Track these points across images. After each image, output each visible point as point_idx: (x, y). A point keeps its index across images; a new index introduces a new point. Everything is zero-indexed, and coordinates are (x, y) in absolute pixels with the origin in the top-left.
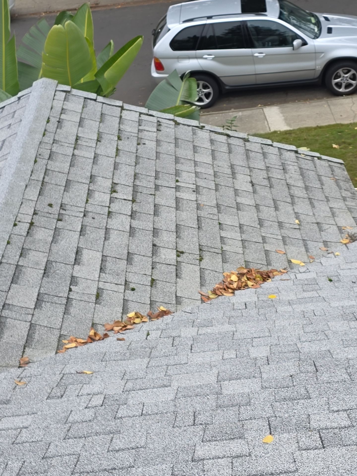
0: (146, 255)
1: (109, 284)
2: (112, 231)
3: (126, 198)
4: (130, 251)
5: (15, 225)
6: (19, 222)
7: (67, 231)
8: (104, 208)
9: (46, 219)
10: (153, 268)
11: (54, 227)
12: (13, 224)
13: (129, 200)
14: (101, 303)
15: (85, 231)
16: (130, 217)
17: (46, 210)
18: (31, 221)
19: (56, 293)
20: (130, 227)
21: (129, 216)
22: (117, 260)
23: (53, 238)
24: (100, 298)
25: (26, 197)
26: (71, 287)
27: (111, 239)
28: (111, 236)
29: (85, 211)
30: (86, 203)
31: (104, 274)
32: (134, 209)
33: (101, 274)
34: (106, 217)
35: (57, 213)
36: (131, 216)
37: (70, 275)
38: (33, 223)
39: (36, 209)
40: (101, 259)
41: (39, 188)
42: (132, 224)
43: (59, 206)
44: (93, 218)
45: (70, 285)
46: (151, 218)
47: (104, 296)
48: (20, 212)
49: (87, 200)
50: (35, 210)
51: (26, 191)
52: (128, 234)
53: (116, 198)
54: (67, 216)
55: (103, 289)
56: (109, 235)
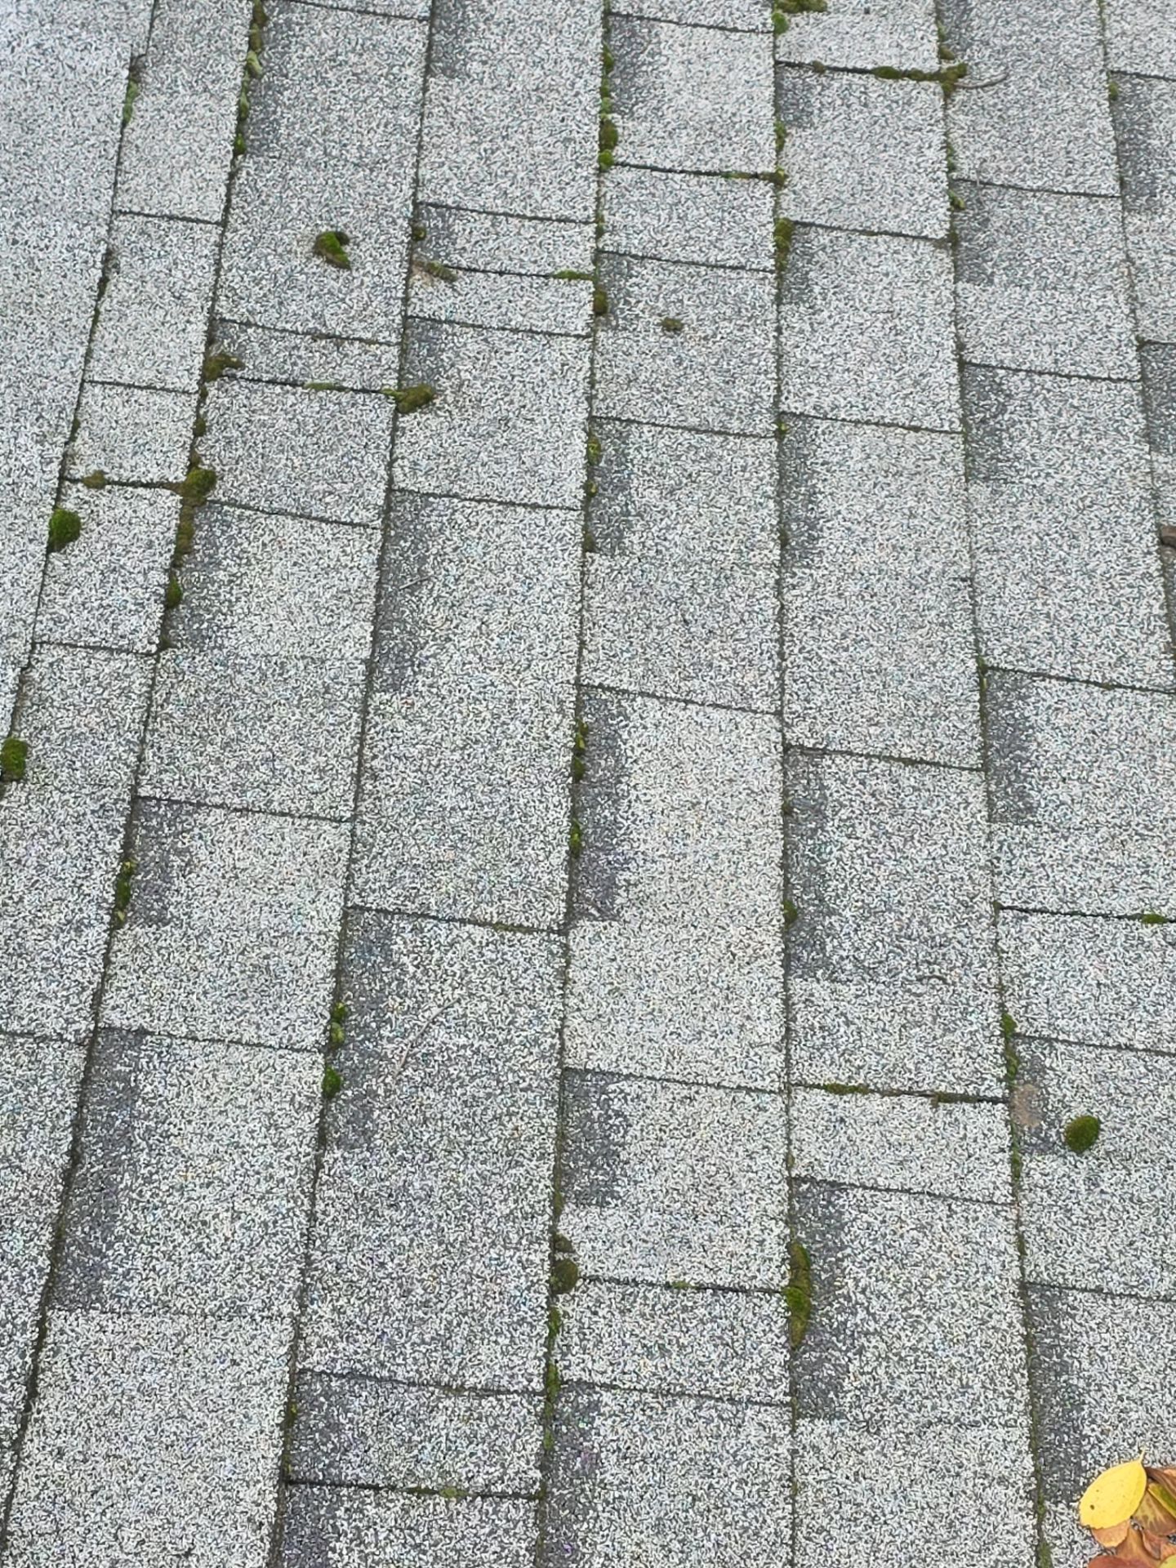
1: (876, 1105)
2: (825, 447)
3: (893, 63)
4: (997, 657)
5: (64, 532)
6: (97, 481)
8: (741, 193)
9: (309, 407)
11: (378, 496)
12: (43, 528)
13: (916, 76)
15: (623, 487)
16: (945, 259)
17: (300, 310)
18: (194, 462)
20: (963, 365)
21: (939, 244)
22: (909, 777)
23: (380, 619)
25: (139, 187)
26: (571, 1224)
28: (826, 504)
29: (598, 255)
30: (605, 165)
32: (966, 168)
33: (797, 985)
34: (768, 291)
35: (385, 321)
36: (952, 241)
37: (548, 1069)
38: (209, 480)
39: (223, 308)
40: (775, 801)
41: (235, 75)
42: (970, 336)
43: (400, 234)
44: (672, 327)
45: (557, 1204)
46: (1103, 238)
48: (96, 371)
49: (608, 138)
50: (215, 327)
51: (135, 132)
53: (818, 68)
55: (836, 1186)
56: (811, 497)
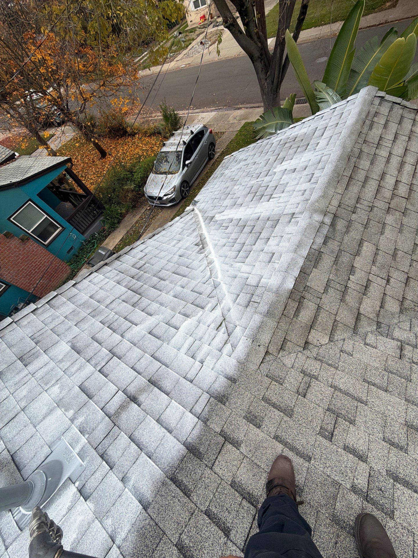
0: (408, 252)
7: (357, 223)
10: (410, 266)
14: (367, 294)
19: (339, 280)
24: (368, 289)
27: (386, 234)
31: (374, 267)
47: (371, 288)
52: (398, 230)
54: (359, 210)
